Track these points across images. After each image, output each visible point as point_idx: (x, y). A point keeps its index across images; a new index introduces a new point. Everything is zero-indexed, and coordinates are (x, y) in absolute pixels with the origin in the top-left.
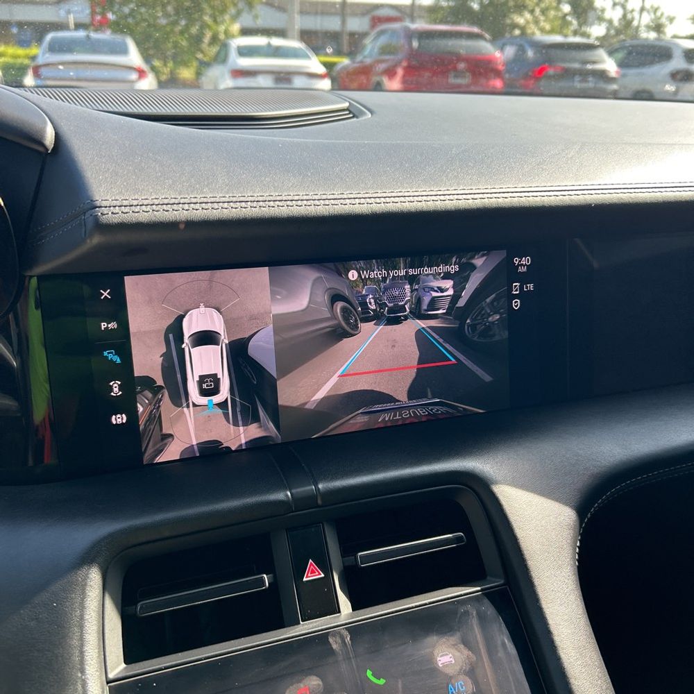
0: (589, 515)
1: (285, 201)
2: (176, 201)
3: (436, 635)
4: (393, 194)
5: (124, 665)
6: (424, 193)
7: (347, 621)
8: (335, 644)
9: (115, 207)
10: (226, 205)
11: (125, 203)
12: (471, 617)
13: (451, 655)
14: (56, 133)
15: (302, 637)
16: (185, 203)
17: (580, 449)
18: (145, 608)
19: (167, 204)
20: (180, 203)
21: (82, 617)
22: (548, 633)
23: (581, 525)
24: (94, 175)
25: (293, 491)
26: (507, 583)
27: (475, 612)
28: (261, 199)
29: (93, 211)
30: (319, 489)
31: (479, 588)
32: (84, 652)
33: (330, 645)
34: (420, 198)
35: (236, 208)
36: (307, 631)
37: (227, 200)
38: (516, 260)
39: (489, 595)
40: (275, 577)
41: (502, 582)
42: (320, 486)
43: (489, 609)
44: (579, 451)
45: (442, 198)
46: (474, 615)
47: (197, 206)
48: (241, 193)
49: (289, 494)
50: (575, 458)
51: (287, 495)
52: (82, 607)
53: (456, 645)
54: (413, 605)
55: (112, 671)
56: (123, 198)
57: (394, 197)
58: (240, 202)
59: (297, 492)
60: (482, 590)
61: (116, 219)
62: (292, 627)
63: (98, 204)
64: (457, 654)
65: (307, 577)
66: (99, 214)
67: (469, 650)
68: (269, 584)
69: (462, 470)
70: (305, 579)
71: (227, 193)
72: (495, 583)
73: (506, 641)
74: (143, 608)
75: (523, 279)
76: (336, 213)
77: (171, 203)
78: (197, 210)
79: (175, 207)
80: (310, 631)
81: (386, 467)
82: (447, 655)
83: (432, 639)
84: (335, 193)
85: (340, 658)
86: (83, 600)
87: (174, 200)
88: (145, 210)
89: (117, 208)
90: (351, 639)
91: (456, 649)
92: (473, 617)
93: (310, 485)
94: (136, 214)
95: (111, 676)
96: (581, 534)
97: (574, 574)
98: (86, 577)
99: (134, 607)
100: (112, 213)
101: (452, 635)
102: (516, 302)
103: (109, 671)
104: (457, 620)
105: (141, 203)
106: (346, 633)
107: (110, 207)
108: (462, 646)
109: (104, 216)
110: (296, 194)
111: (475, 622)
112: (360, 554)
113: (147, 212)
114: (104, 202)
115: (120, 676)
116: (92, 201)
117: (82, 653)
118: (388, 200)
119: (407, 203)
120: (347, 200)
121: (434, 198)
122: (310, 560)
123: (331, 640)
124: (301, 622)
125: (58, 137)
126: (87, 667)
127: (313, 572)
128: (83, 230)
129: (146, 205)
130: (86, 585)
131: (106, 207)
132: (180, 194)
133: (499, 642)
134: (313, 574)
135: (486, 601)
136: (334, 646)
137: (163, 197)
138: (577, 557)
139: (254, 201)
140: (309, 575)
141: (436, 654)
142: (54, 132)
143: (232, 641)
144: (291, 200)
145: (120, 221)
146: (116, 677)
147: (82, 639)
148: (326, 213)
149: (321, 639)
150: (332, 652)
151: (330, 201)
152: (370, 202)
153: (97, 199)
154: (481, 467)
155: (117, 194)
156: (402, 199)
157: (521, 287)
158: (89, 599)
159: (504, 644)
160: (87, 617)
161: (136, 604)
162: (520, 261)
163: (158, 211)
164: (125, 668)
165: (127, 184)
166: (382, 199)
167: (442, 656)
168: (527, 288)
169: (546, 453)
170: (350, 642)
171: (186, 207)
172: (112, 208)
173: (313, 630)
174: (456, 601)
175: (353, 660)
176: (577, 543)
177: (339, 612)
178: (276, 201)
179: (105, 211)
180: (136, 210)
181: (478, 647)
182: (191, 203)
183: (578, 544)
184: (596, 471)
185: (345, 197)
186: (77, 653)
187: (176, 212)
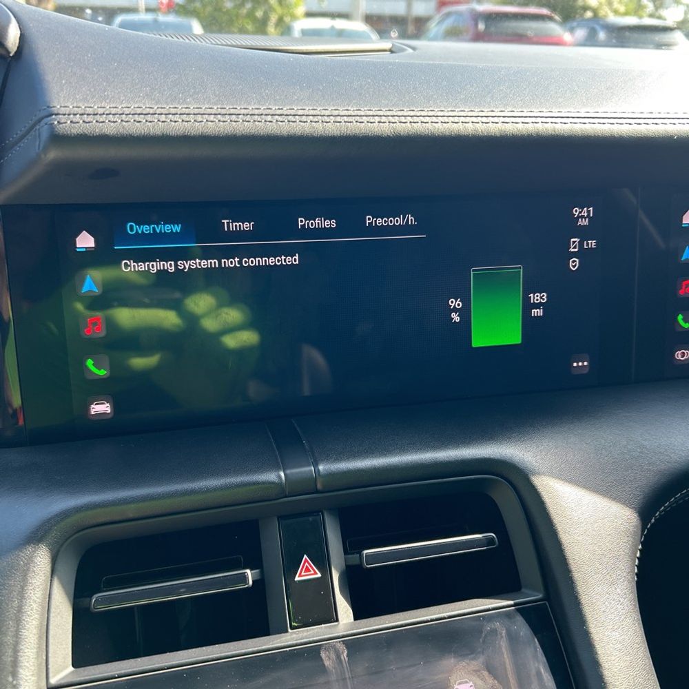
0: (653, 521)
1: (287, 115)
2: (151, 111)
3: (454, 657)
4: (423, 113)
5: (71, 669)
6: (462, 114)
7: (345, 633)
8: (327, 659)
9: (75, 115)
10: (212, 118)
11: (89, 111)
12: (499, 637)
13: (471, 684)
14: (21, 34)
15: (288, 649)
16: (162, 114)
17: (645, 440)
18: (102, 601)
19: (139, 114)
20: (155, 114)
21: (20, 610)
22: (596, 664)
23: (643, 531)
24: (56, 79)
25: (288, 472)
26: (547, 597)
27: (504, 632)
28: (256, 112)
29: (49, 118)
30: (319, 470)
31: (511, 602)
32: (19, 651)
33: (322, 660)
34: (456, 119)
35: (224, 122)
36: (295, 642)
37: (213, 111)
38: (576, 211)
39: (524, 611)
40: (262, 573)
41: (540, 596)
42: (321, 467)
43: (522, 628)
44: (643, 442)
45: (485, 120)
46: (504, 635)
47: (176, 118)
48: (232, 105)
49: (282, 474)
50: (639, 450)
51: (279, 477)
52: (22, 596)
53: (479, 671)
54: (429, 618)
55: (54, 676)
56: (86, 105)
57: (424, 116)
58: (230, 114)
59: (292, 473)
60: (515, 605)
61: (75, 130)
62: (277, 636)
63: (55, 110)
64: (479, 682)
65: (300, 576)
66: (56, 123)
67: (495, 678)
68: (253, 581)
69: (496, 457)
70: (297, 578)
71: (216, 104)
72: (533, 596)
73: (542, 670)
74: (100, 601)
75: (584, 234)
76: (348, 132)
77: (144, 113)
78: (175, 122)
79: (149, 118)
80: (299, 641)
81: (403, 450)
82: (466, 682)
83: (449, 661)
84: (349, 108)
85: (333, 678)
86: (22, 588)
87: (148, 109)
88: (112, 120)
89: (78, 116)
90: (347, 656)
91: (479, 676)
92: (502, 637)
93: (309, 465)
94: (101, 124)
95: (54, 681)
96: (642, 543)
97: (632, 592)
98: (30, 560)
99: (89, 599)
100: (71, 122)
101: (474, 659)
102: (574, 262)
103: (51, 675)
104: (481, 640)
105: (108, 112)
106: (342, 647)
107: (69, 115)
108: (485, 673)
109: (61, 126)
110: (301, 108)
111: (503, 644)
112: (366, 552)
113: (114, 122)
114: (62, 109)
115: (63, 682)
116: (48, 107)
117: (16, 651)
118: (416, 119)
119: (440, 124)
120: (364, 118)
121: (475, 120)
122: (305, 556)
123: (323, 655)
124: (289, 630)
125: (22, 38)
126: (21, 671)
127: (308, 570)
128: (38, 143)
129: (113, 114)
130: (28, 570)
131: (64, 115)
132: (157, 103)
133: (533, 672)
134: (307, 572)
135: (520, 619)
136: (327, 663)
137: (136, 106)
138: (636, 571)
139: (248, 115)
140: (303, 573)
141: (452, 681)
142: (19, 32)
143: (204, 648)
144: (294, 115)
145: (80, 131)
146: (59, 683)
147: (17, 636)
148: (336, 133)
149: (311, 653)
150: (323, 670)
151: (342, 118)
152: (393, 121)
153: (55, 105)
154: (521, 455)
155: (81, 101)
156: (434, 119)
157: (581, 244)
158: (30, 588)
159: (539, 674)
160: (26, 608)
161: (91, 596)
162: (580, 212)
163: (127, 122)
164: (73, 672)
165: (94, 90)
166: (409, 118)
167: (460, 684)
168: (588, 245)
169: (603, 442)
170: (346, 659)
171: (163, 118)
172: (72, 116)
173: (302, 641)
174: (480, 616)
175: (348, 681)
176: (636, 553)
177: (337, 620)
178: (275, 115)
179: (63, 118)
180: (101, 120)
181: (507, 676)
182: (169, 114)
183: (638, 555)
184: (663, 467)
185: (363, 113)
186: (10, 652)
187: (150, 124)
